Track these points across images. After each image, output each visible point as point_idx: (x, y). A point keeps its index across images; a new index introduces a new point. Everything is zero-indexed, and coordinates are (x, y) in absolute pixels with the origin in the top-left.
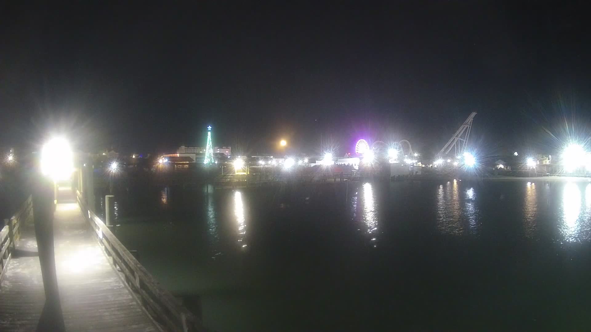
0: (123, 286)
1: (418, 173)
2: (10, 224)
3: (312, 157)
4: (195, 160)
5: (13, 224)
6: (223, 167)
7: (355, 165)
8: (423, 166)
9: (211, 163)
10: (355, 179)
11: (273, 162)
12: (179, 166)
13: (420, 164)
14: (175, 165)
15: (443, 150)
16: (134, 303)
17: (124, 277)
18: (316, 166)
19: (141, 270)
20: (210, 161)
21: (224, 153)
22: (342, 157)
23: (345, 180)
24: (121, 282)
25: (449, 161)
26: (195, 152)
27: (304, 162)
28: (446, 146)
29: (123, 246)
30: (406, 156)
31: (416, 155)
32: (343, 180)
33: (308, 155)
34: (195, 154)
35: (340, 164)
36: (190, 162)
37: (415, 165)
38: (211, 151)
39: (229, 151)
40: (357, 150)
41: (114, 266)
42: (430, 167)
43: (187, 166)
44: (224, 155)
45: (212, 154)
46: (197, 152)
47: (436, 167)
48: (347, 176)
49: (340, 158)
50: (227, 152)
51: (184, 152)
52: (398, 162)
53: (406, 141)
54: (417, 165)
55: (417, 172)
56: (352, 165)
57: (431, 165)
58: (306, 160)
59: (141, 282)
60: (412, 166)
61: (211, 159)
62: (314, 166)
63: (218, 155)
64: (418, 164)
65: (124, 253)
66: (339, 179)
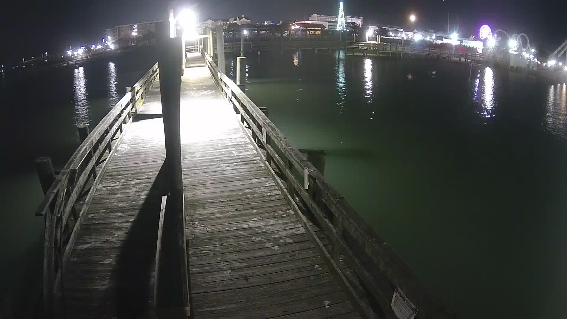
0: (249, 141)
1: (533, 69)
2: (132, 90)
3: (439, 34)
4: (327, 27)
5: (136, 91)
6: (354, 35)
7: (479, 48)
8: (539, 63)
9: (343, 31)
10: (478, 62)
11: (403, 35)
12: (311, 33)
13: (536, 60)
14: (308, 31)
15: (556, 52)
16: (258, 158)
17: (251, 133)
18: (443, 43)
19: (269, 125)
20: (342, 29)
21: (355, 22)
22: (468, 39)
23: (469, 61)
24: (247, 138)
25: (561, 64)
26: (328, 20)
27: (431, 38)
28: (559, 49)
29: (252, 103)
30: (525, 49)
31: (533, 50)
32: (467, 60)
33: (436, 31)
34: (328, 22)
35: (466, 45)
36: (323, 29)
37: (532, 60)
38: (343, 20)
39: (361, 21)
40: (481, 35)
41: (241, 123)
42: (545, 65)
43: (320, 32)
44: (356, 24)
45: (344, 22)
46: (330, 20)
47: (550, 67)
48: (472, 58)
49: (465, 40)
50: (359, 21)
51: (316, 20)
52: (517, 54)
53: (525, 35)
54: (534, 61)
55: (533, 67)
56: (476, 48)
57: (545, 64)
58: (434, 37)
59: (268, 138)
60: (529, 60)
61: (343, 27)
62: (441, 43)
63: (350, 24)
64: (534, 59)
65: (253, 109)
66: (464, 60)
